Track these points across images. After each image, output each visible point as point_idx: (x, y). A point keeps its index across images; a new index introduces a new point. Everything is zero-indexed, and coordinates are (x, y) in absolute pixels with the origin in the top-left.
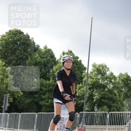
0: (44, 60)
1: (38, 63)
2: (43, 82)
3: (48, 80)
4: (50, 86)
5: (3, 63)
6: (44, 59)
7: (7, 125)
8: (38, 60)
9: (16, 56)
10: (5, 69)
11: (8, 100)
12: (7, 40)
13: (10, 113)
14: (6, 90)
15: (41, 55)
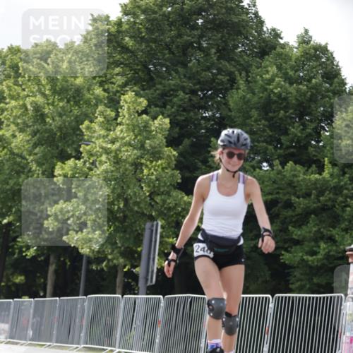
0: (298, 91)
1: (276, 102)
2: (295, 176)
3: (314, 168)
4: (321, 193)
5: (142, 99)
6: (301, 86)
7: (157, 341)
8: (276, 91)
9: (188, 75)
10: (146, 126)
11: (160, 242)
12: (155, 12)
13: (166, 296)
14: (152, 206)
15: (289, 71)
